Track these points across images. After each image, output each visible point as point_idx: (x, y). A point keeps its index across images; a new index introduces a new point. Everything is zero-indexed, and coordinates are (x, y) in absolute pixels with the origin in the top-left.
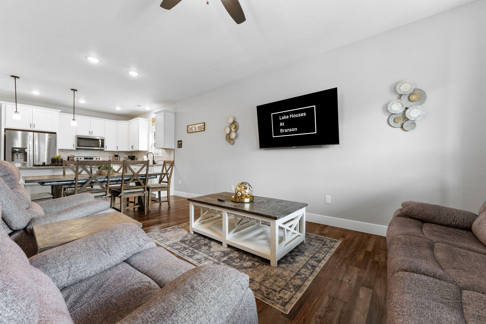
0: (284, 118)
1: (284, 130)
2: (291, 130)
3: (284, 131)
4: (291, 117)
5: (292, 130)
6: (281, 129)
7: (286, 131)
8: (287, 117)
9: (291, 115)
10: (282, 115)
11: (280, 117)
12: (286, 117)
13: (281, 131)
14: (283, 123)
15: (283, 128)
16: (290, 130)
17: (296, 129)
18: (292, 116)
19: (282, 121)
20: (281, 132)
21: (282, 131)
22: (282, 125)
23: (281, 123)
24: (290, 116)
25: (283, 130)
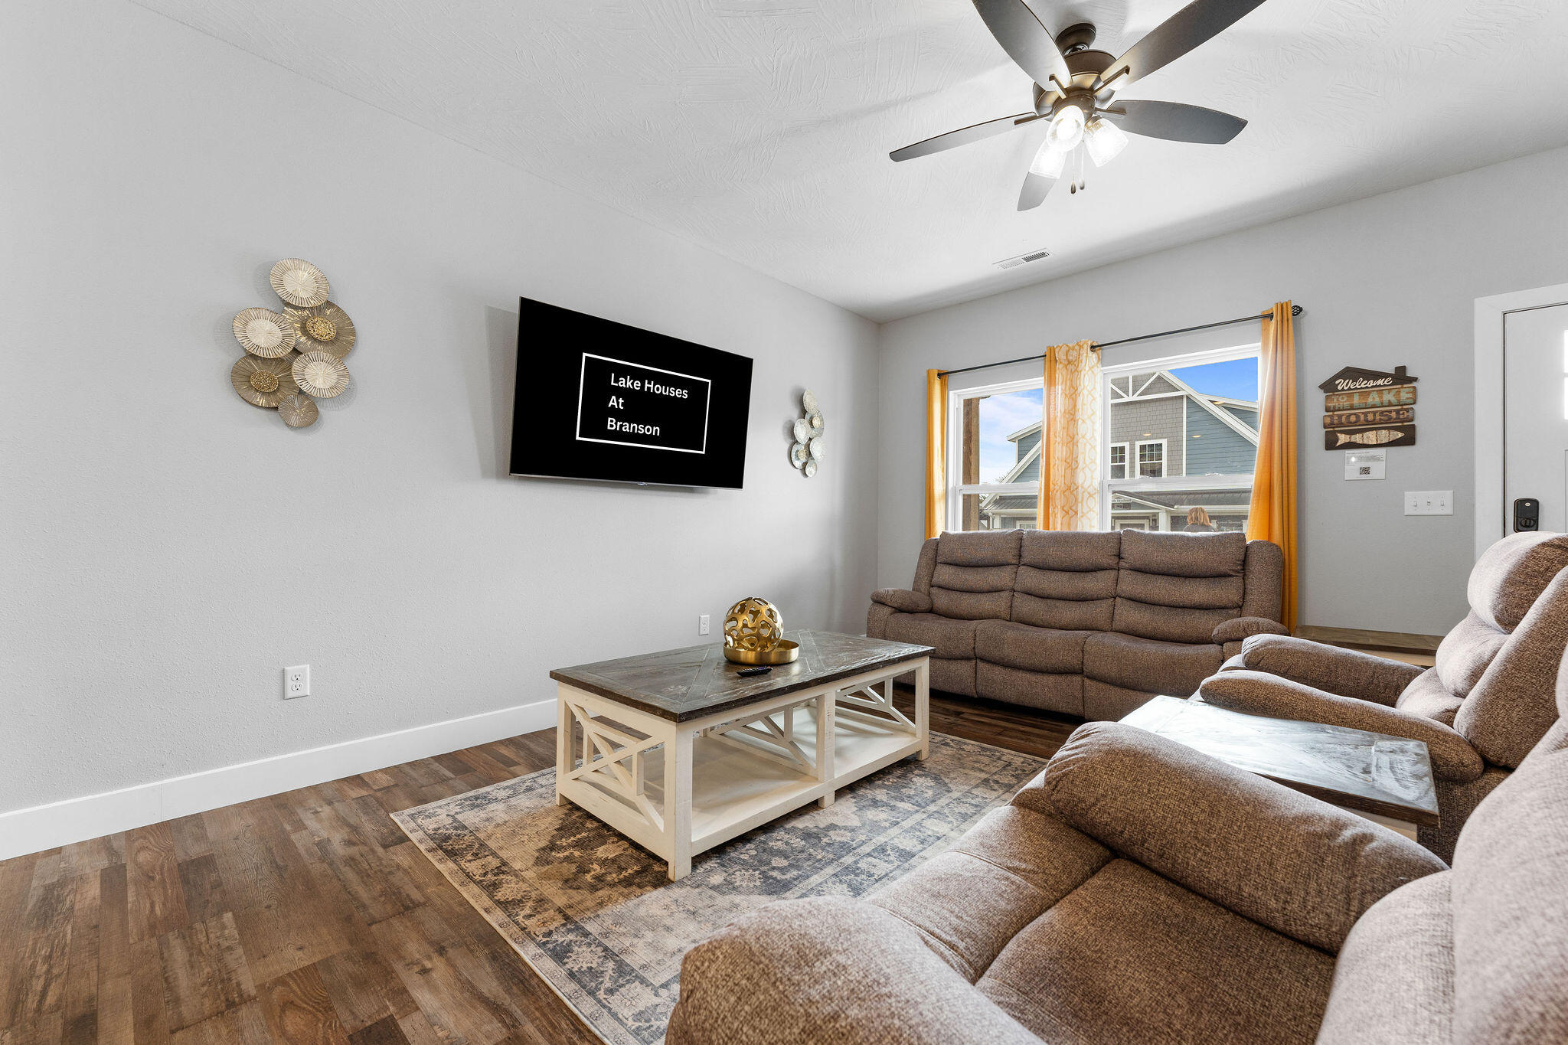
0: (626, 384)
1: (619, 424)
2: (642, 429)
3: (621, 426)
4: (649, 388)
5: (644, 428)
6: (610, 419)
7: (627, 428)
8: (637, 385)
9: (649, 383)
10: (622, 372)
11: (613, 375)
12: (632, 384)
13: (609, 423)
14: (621, 401)
15: (618, 415)
16: (638, 429)
17: (656, 430)
18: (652, 386)
19: (620, 392)
20: (609, 428)
21: (612, 424)
22: (615, 404)
23: (614, 397)
24: (647, 385)
25: (616, 424)
